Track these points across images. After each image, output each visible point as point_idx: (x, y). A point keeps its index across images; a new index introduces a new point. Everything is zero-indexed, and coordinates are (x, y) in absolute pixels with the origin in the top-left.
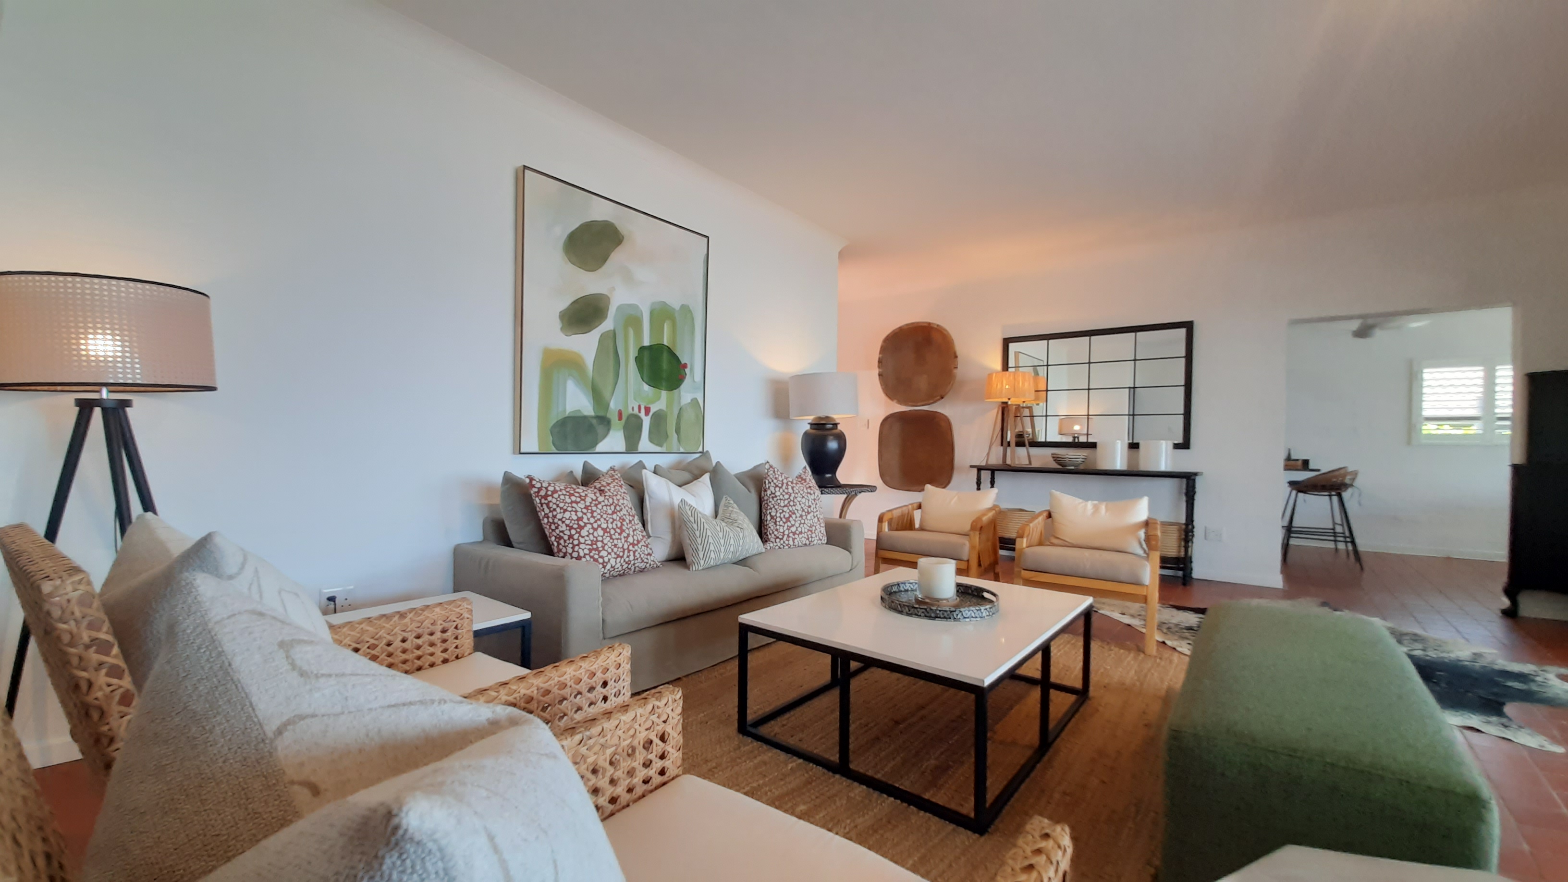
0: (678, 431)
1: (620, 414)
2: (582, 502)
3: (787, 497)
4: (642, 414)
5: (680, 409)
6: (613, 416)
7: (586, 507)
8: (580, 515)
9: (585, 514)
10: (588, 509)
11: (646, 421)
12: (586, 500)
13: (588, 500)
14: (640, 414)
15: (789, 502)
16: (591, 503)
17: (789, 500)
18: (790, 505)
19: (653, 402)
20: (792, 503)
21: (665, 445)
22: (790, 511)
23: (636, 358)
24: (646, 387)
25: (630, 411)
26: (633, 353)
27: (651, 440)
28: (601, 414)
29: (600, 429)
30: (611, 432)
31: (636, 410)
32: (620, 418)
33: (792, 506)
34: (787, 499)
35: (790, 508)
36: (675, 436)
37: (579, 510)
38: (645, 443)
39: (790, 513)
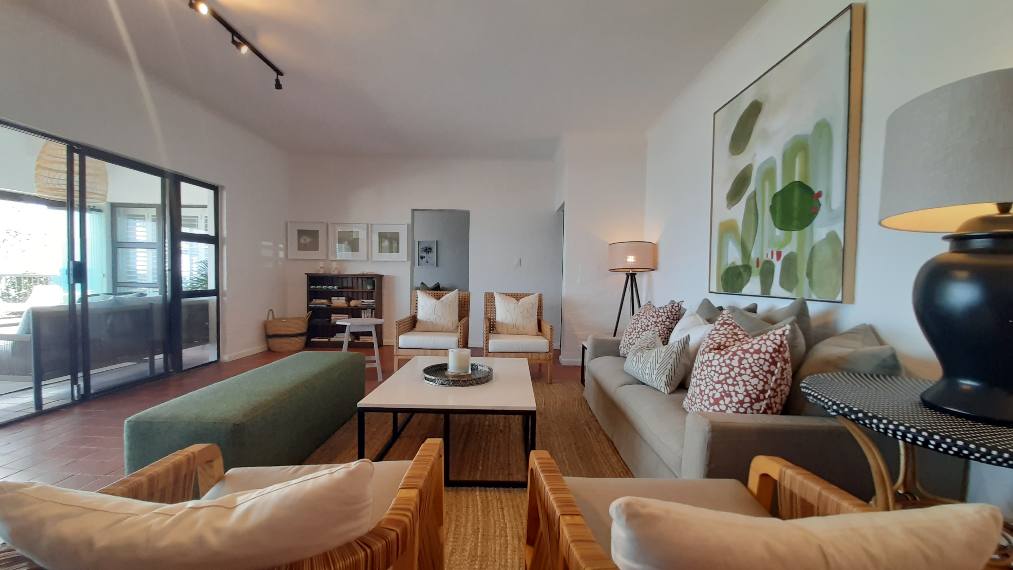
0: (809, 274)
1: (758, 261)
2: (656, 318)
3: (725, 370)
4: (774, 260)
5: (813, 248)
6: (753, 264)
7: (655, 322)
8: (649, 324)
9: (652, 325)
10: (655, 323)
11: (778, 266)
12: (659, 318)
13: (660, 319)
14: (772, 260)
15: (726, 379)
16: (660, 321)
17: (727, 375)
18: (726, 383)
19: (784, 245)
20: (730, 381)
21: (795, 290)
22: (724, 391)
23: (770, 207)
24: (778, 232)
25: (765, 258)
26: (768, 202)
27: (782, 284)
28: (746, 263)
29: (745, 275)
30: (751, 278)
31: (770, 256)
32: (758, 266)
33: (728, 385)
34: (725, 374)
35: (725, 386)
36: (806, 281)
37: (651, 321)
38: (776, 288)
39: (723, 394)
